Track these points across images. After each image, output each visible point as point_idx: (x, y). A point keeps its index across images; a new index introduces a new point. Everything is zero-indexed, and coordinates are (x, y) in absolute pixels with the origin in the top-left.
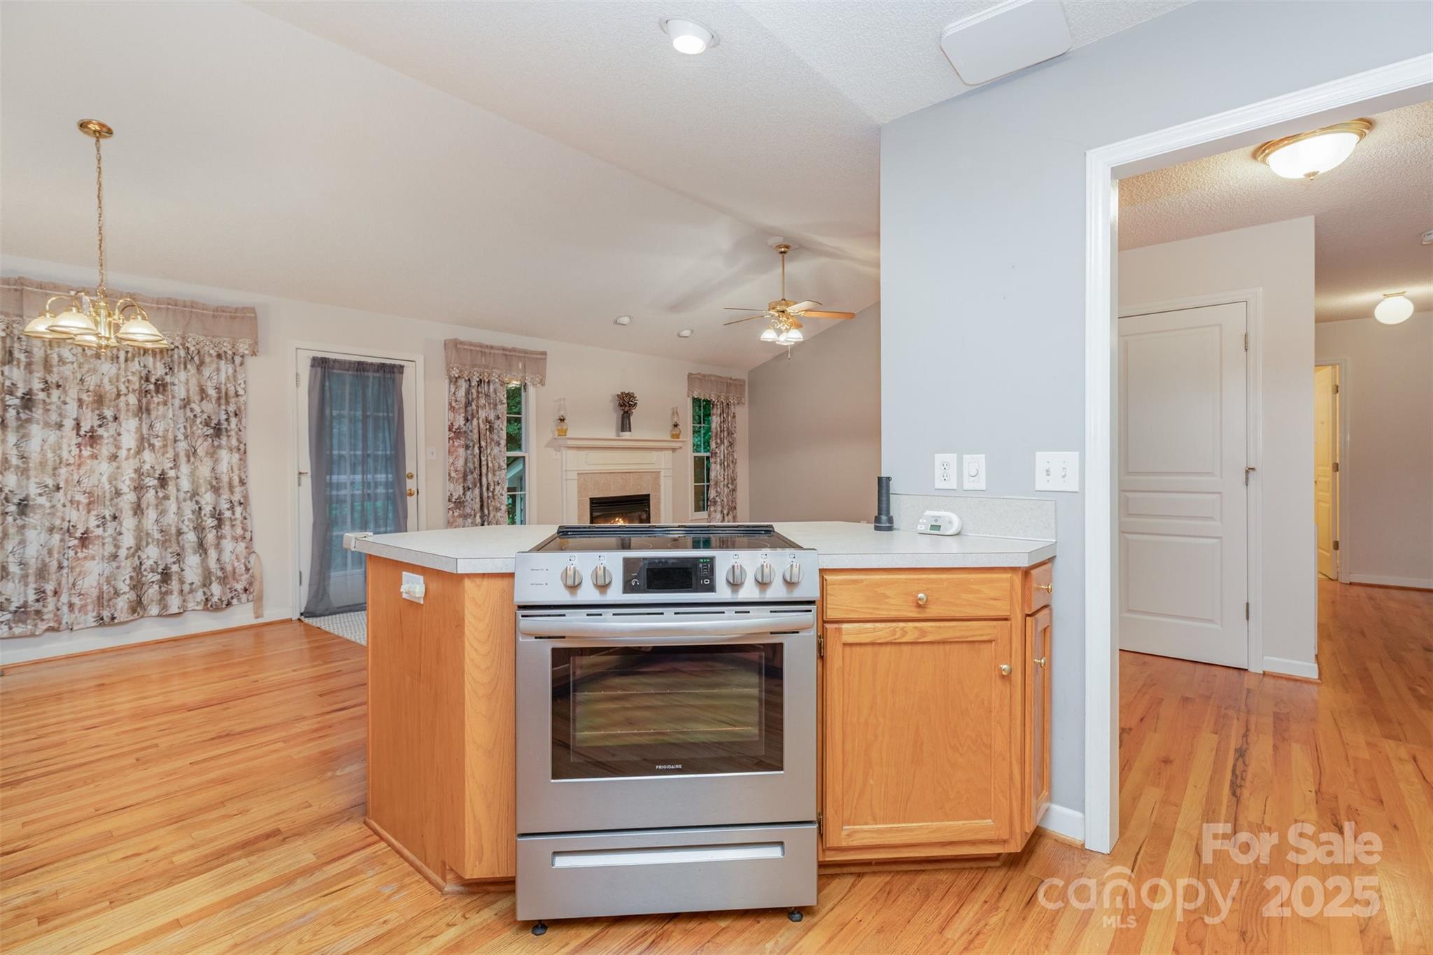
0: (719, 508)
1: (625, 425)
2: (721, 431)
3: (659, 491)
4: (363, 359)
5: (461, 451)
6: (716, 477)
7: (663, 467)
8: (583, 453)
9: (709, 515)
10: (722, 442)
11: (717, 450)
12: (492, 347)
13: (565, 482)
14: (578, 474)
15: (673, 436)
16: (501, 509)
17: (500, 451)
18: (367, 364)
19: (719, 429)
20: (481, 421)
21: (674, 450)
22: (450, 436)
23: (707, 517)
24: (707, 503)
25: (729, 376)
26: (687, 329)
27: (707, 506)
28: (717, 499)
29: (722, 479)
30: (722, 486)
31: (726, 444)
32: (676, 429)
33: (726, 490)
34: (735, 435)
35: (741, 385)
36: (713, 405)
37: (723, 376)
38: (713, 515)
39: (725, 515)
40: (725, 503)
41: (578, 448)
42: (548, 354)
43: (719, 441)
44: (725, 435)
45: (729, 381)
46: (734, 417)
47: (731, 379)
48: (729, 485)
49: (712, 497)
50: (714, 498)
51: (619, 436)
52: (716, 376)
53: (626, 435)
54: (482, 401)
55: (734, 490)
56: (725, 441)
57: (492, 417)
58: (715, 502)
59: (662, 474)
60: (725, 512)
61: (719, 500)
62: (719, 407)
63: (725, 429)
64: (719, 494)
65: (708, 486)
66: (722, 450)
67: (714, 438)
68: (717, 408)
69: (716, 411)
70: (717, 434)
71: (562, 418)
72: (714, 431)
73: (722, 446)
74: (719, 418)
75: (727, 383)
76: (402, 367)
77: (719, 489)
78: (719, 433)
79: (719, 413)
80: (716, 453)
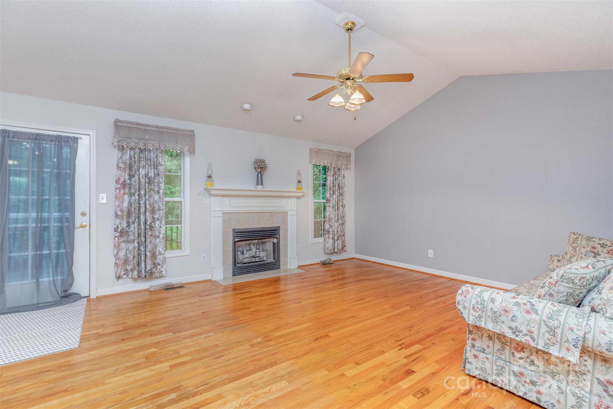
0: (331, 236)
1: (260, 181)
2: (333, 186)
3: (287, 224)
4: (40, 132)
5: (126, 197)
6: (330, 215)
7: (290, 209)
8: (228, 199)
9: (325, 240)
10: (334, 193)
11: (330, 198)
12: (147, 126)
13: (212, 219)
14: (223, 213)
15: (298, 189)
16: (159, 237)
17: (160, 198)
18: (44, 135)
19: (332, 185)
20: (141, 176)
21: (298, 198)
22: (117, 187)
23: (323, 241)
24: (324, 232)
25: (339, 151)
26: (300, 115)
27: (324, 234)
28: (330, 230)
29: (334, 217)
30: (333, 222)
31: (337, 194)
32: (299, 184)
33: (336, 224)
34: (344, 189)
35: (347, 157)
36: (328, 169)
37: (333, 150)
38: (327, 240)
39: (336, 240)
40: (336, 233)
41: (222, 196)
42: (195, 132)
43: (332, 193)
44: (336, 189)
45: (338, 154)
46: (344, 177)
47: (340, 152)
48: (339, 221)
49: (327, 228)
50: (328, 229)
51: (256, 188)
52: (328, 150)
53: (260, 187)
54: (143, 163)
55: (343, 224)
56: (336, 192)
57: (152, 174)
58: (329, 232)
59: (289, 213)
60: (336, 238)
61: (331, 231)
62: (332, 170)
63: (336, 185)
64: (331, 226)
65: (324, 221)
66: (334, 198)
67: (329, 191)
68: (331, 171)
69: (330, 173)
70: (330, 188)
71: (210, 176)
72: (329, 186)
73: (334, 196)
74: (332, 178)
75: (337, 155)
76: (77, 138)
77: (331, 224)
78: (332, 187)
79: (332, 174)
80: (330, 200)
